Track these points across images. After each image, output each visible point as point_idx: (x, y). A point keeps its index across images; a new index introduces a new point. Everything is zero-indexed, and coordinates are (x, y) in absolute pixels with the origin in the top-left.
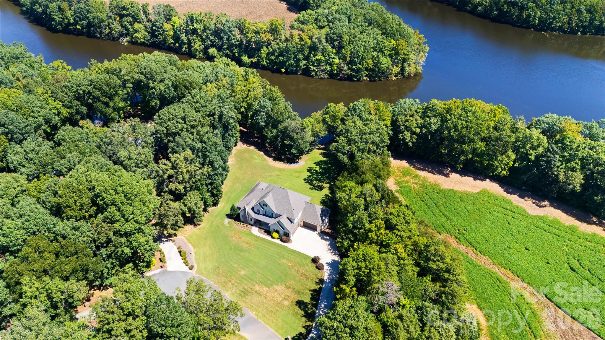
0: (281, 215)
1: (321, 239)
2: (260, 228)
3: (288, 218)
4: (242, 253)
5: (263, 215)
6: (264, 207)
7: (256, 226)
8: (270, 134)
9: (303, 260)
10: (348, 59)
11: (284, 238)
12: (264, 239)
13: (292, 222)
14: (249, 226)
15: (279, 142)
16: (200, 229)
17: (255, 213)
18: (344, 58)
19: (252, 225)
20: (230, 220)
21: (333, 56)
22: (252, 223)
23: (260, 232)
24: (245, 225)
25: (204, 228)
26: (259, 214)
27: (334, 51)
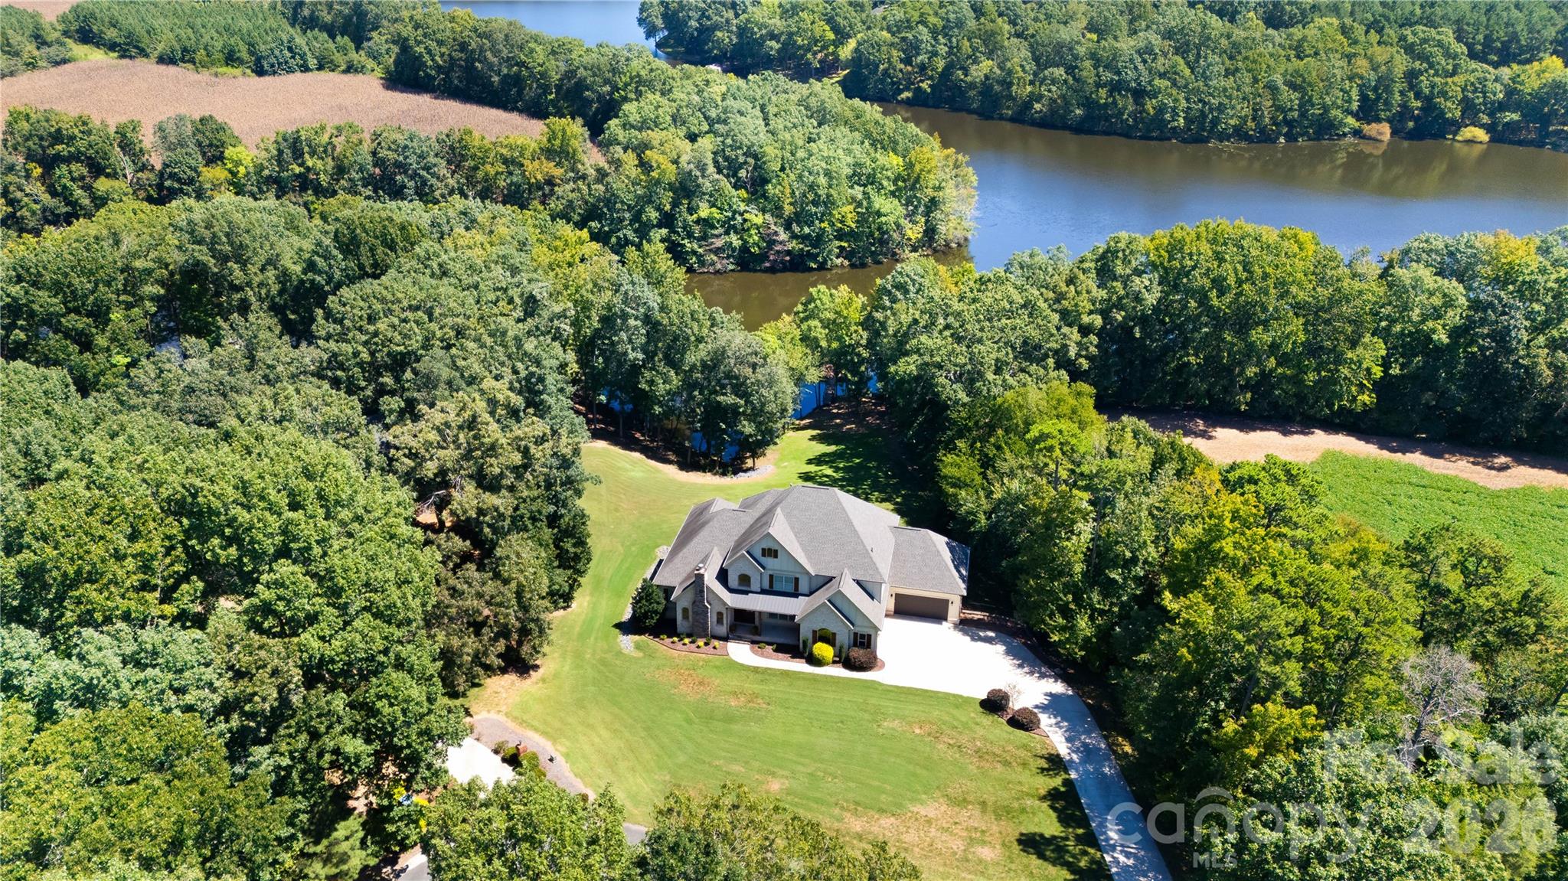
0: (831, 579)
1: (973, 639)
2: (753, 642)
3: (858, 583)
4: (735, 727)
5: (763, 592)
6: (763, 560)
7: (739, 639)
8: (661, 388)
9: (955, 712)
10: (788, 209)
11: (857, 653)
12: (785, 674)
13: (872, 598)
14: (716, 643)
15: (699, 405)
16: (543, 680)
17: (732, 591)
18: (777, 211)
19: (726, 639)
20: (637, 637)
21: (742, 207)
22: (723, 630)
23: (762, 655)
24: (701, 642)
25: (556, 676)
26: (746, 593)
27: (743, 193)
